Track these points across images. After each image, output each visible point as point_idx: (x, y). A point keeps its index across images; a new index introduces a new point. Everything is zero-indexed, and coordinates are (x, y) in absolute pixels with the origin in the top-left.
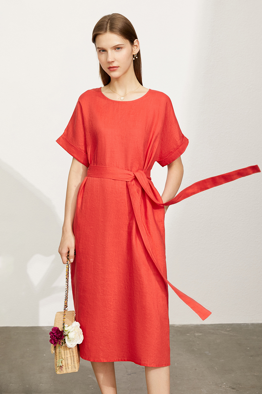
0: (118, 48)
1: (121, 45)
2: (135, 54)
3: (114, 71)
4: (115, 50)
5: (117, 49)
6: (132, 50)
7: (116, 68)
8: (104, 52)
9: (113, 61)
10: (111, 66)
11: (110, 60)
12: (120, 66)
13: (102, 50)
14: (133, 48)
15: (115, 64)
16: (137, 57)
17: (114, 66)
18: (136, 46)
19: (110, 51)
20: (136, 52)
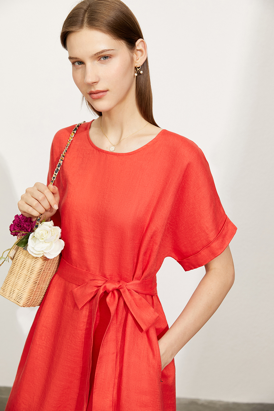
0: (106, 57)
1: (109, 50)
2: (138, 66)
3: (99, 98)
4: (100, 60)
5: (102, 59)
6: (132, 60)
7: (101, 94)
8: (80, 66)
9: (94, 81)
10: (93, 90)
11: (90, 79)
12: (110, 89)
13: (77, 62)
14: (135, 56)
15: (99, 87)
16: (141, 72)
17: (98, 91)
18: (140, 50)
19: (89, 64)
20: (139, 63)
